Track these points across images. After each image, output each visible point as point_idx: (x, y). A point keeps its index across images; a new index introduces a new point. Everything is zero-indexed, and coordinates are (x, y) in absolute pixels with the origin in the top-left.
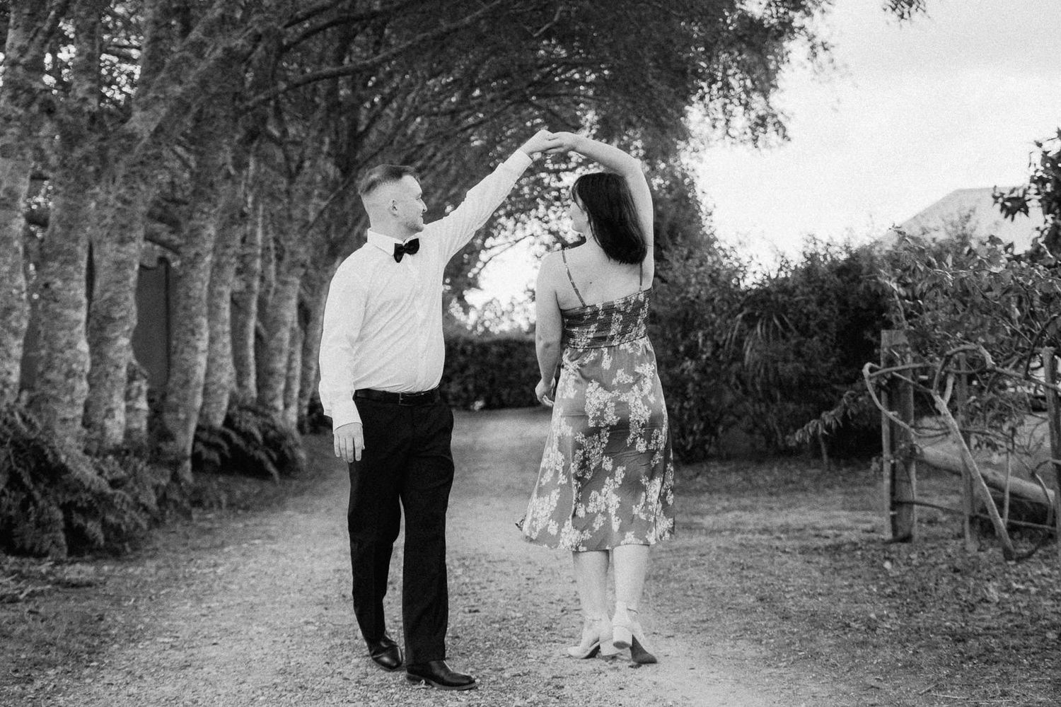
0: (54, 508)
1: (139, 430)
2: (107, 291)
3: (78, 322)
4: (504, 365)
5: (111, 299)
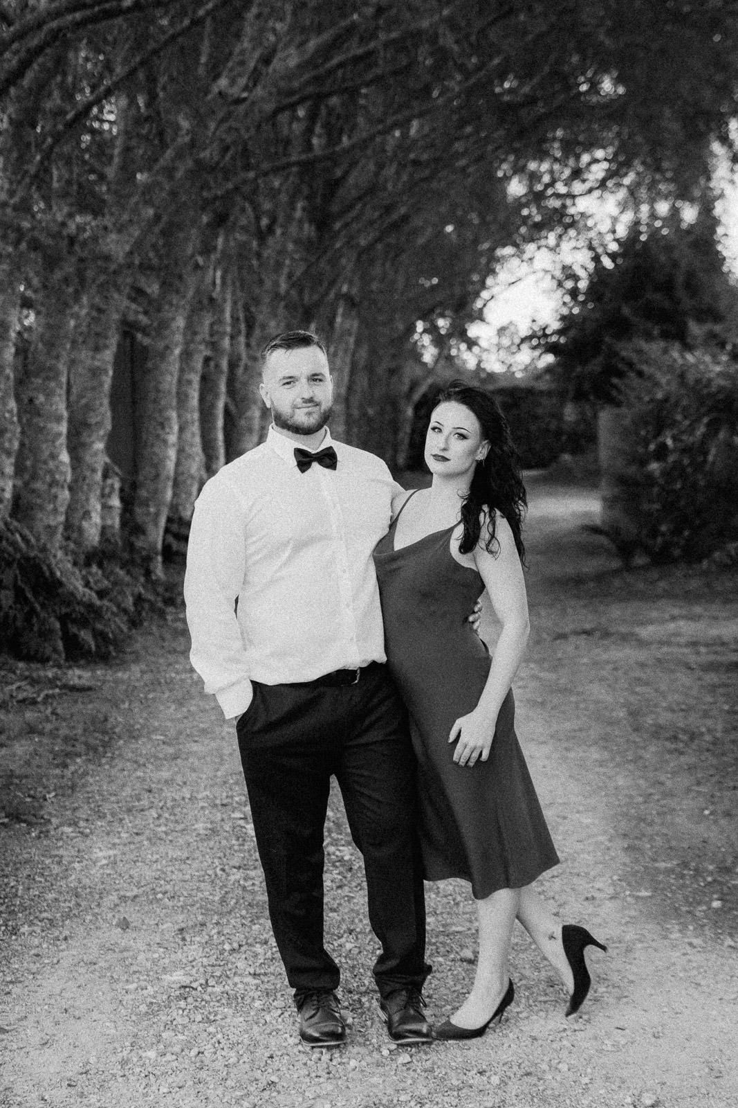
0: (52, 619)
1: (113, 527)
2: (83, 397)
3: (60, 435)
5: (86, 405)
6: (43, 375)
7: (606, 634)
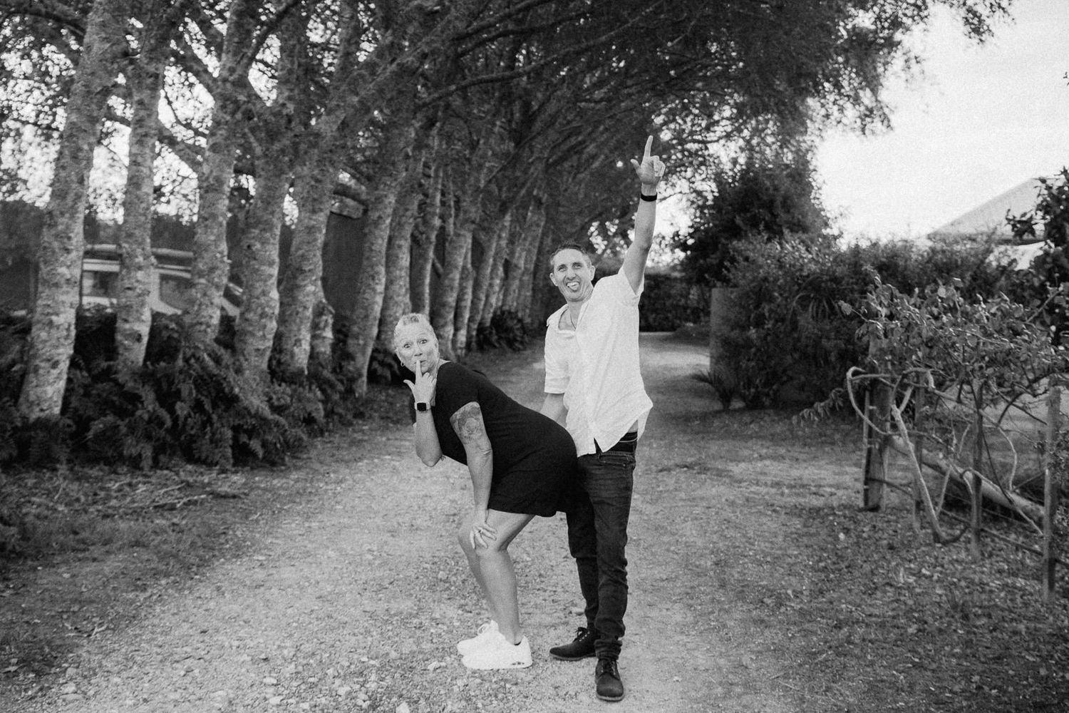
0: (225, 429)
1: (325, 353)
2: (300, 249)
3: (271, 276)
4: (652, 295)
5: (303, 256)
6: (261, 226)
7: (704, 470)
